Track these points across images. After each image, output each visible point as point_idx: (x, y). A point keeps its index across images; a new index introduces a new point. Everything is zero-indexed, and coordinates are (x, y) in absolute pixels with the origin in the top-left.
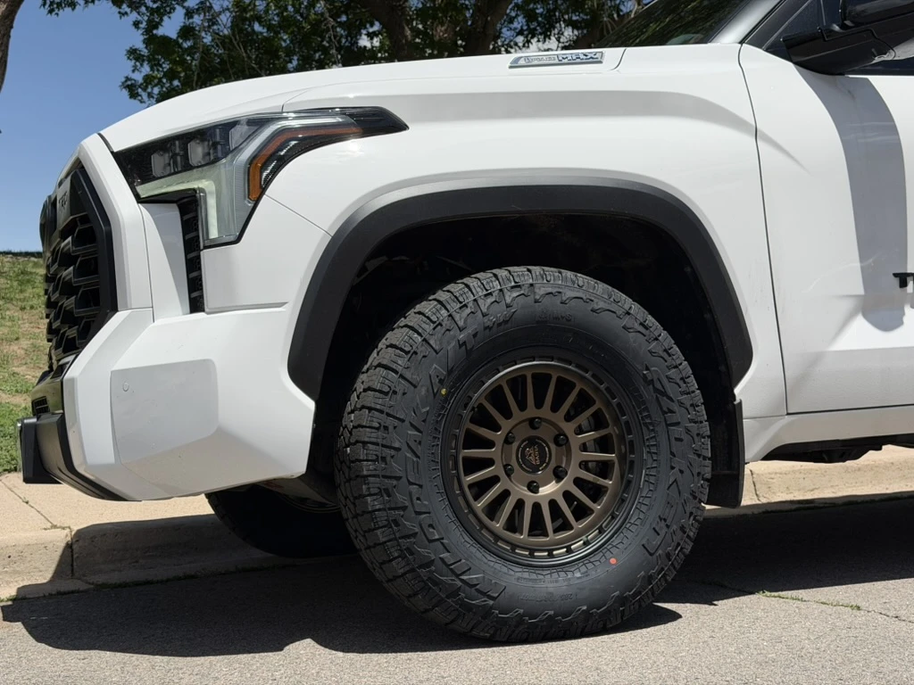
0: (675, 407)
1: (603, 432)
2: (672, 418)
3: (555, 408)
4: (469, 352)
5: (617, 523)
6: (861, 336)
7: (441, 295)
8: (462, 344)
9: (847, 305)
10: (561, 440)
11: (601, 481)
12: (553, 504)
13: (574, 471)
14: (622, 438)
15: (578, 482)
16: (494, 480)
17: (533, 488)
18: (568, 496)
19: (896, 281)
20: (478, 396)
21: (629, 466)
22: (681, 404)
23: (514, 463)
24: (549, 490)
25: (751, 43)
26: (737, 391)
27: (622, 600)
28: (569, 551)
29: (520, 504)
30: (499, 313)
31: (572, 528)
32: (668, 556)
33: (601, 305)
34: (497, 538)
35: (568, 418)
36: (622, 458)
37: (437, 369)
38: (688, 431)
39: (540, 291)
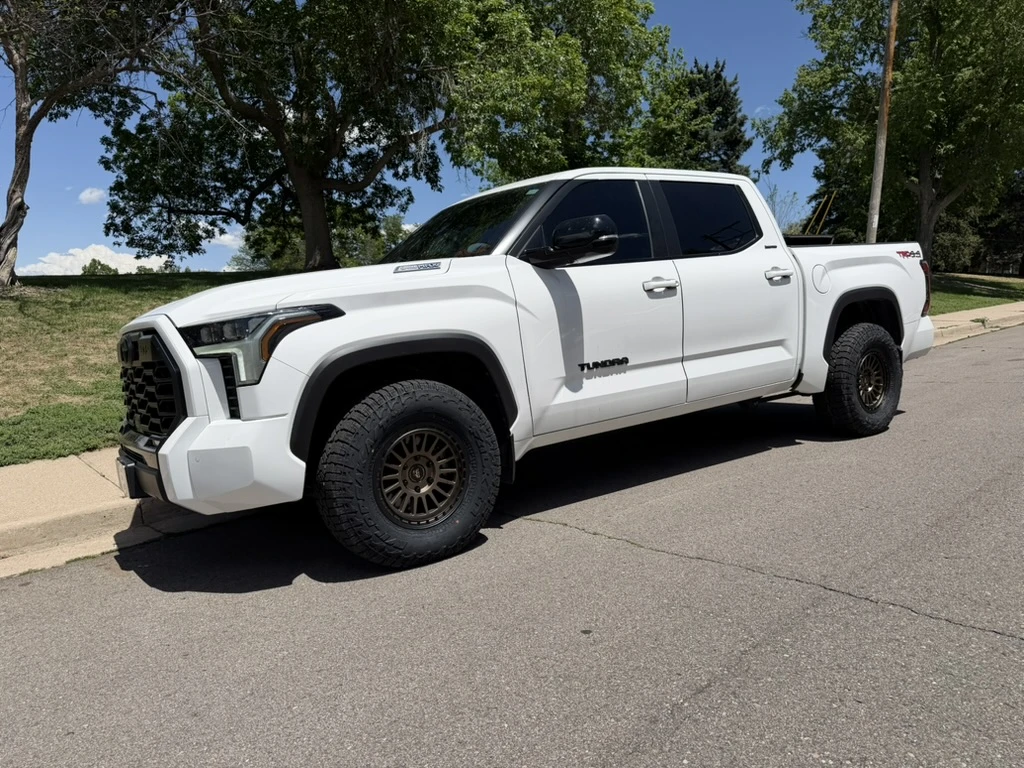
0: (484, 444)
1: (450, 459)
2: (482, 450)
3: (427, 450)
4: (384, 430)
5: (458, 503)
6: (566, 396)
7: (368, 400)
8: (381, 427)
9: (558, 382)
10: (430, 464)
11: (450, 482)
12: (428, 497)
13: (437, 479)
14: (459, 460)
15: (439, 484)
16: (399, 489)
17: (418, 489)
18: (434, 492)
19: (580, 368)
20: (390, 450)
21: (463, 474)
22: (487, 442)
23: (408, 479)
24: (424, 490)
25: (511, 254)
26: (511, 430)
27: (462, 540)
28: (436, 519)
29: (412, 499)
30: (399, 409)
31: (436, 507)
32: (483, 515)
33: (448, 398)
34: (402, 518)
35: (434, 453)
36: (460, 470)
37: (369, 440)
38: (490, 454)
39: (418, 395)
